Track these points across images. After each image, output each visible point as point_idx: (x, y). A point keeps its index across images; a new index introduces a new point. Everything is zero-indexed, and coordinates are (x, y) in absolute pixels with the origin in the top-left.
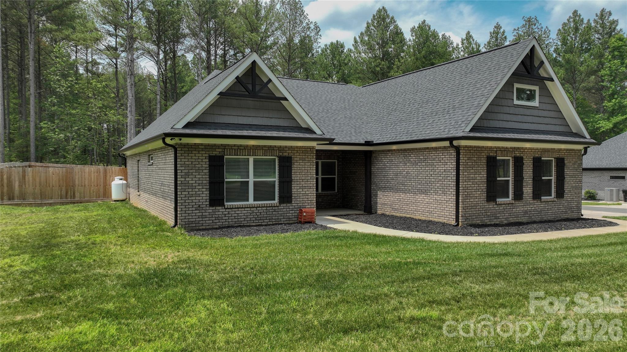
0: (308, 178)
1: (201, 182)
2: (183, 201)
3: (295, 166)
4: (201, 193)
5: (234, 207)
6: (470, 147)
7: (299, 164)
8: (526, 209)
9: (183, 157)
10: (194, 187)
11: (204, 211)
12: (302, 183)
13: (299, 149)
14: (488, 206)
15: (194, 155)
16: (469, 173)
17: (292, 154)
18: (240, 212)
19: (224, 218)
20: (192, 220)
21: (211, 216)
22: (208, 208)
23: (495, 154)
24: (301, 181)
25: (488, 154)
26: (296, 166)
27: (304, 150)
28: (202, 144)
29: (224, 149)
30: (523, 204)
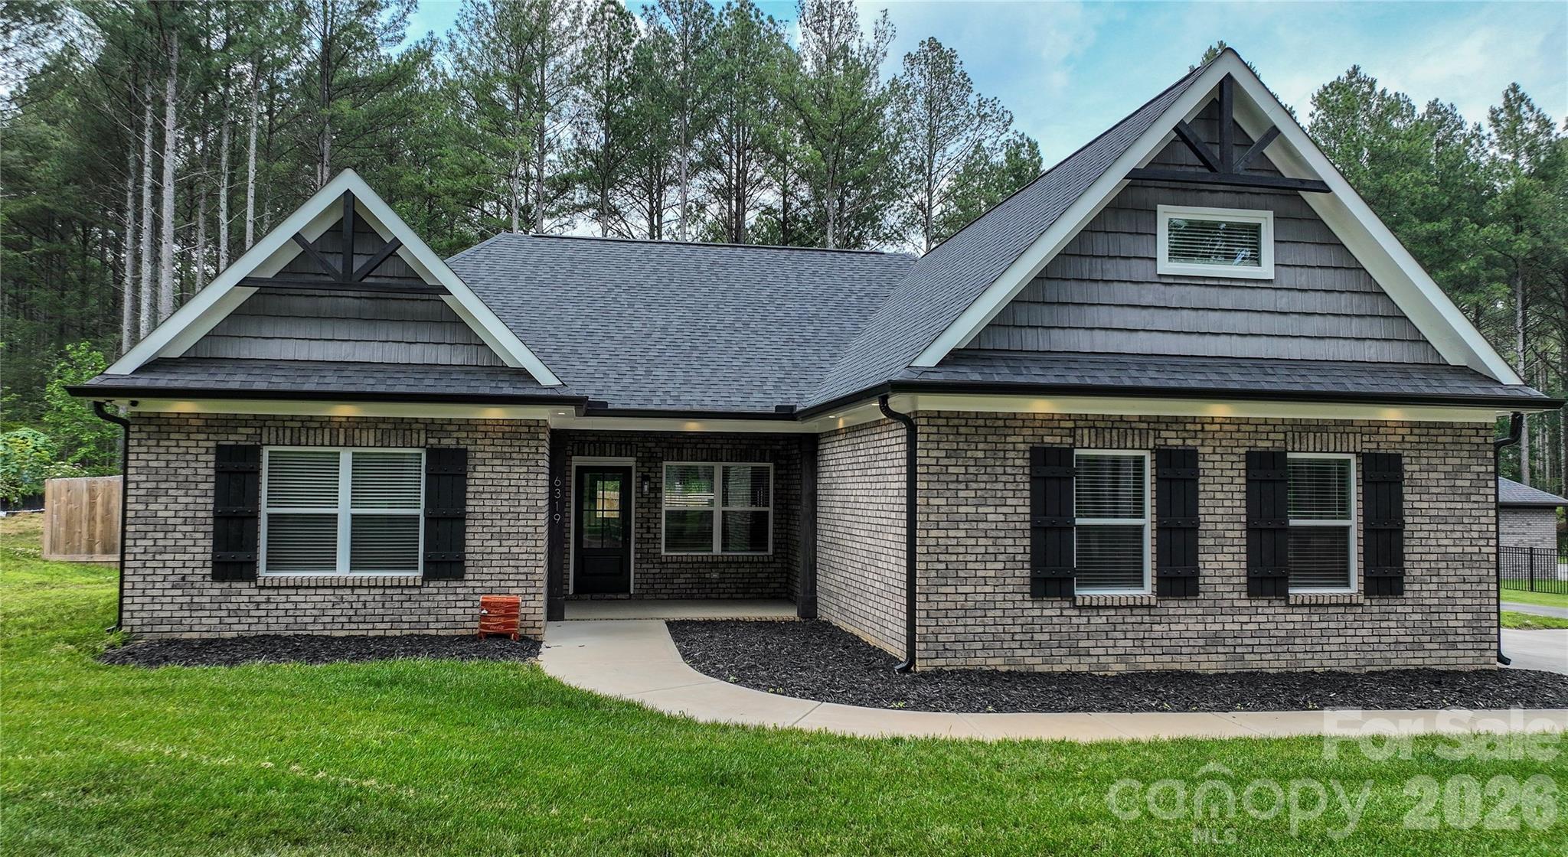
0: (519, 509)
1: (190, 514)
2: (138, 564)
3: (476, 475)
4: (191, 542)
5: (283, 584)
6: (958, 415)
7: (490, 469)
8: (1218, 627)
9: (144, 449)
10: (171, 528)
11: (196, 592)
12: (499, 523)
13: (490, 428)
14: (1037, 613)
15: (174, 443)
16: (951, 502)
17: (469, 442)
18: (302, 599)
19: (252, 613)
20: (162, 614)
21: (216, 606)
22: (207, 585)
23: (1070, 440)
24: (494, 516)
25: (1037, 440)
26: (481, 476)
27: (507, 429)
28: (198, 416)
29: (261, 428)
30: (1200, 611)
